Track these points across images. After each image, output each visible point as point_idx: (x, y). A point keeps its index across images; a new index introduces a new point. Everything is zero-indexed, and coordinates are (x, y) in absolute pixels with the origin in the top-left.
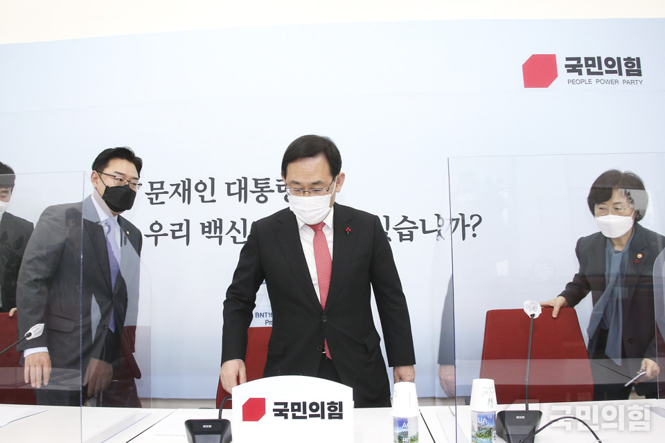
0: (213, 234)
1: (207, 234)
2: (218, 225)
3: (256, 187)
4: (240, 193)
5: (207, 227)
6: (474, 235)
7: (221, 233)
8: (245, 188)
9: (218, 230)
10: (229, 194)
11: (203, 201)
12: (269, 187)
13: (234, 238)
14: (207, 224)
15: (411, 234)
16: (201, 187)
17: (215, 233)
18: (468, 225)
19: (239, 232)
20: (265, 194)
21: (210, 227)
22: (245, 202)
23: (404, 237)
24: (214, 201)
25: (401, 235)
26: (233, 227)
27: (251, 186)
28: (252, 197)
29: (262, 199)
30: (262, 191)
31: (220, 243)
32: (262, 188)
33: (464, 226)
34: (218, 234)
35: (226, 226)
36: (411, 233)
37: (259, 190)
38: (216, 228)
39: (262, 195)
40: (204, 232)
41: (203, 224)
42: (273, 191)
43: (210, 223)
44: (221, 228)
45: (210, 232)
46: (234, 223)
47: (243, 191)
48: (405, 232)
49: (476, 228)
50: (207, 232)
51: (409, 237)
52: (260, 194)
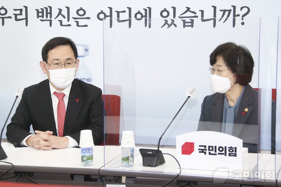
1: (41, 18)
2: (49, 11)
6: (243, 24)
7: (51, 17)
9: (49, 15)
13: (61, 22)
14: (40, 10)
17: (47, 17)
18: (238, 15)
19: (64, 17)
25: (184, 22)
26: (60, 13)
33: (235, 16)
34: (49, 18)
35: (55, 12)
36: (192, 21)
38: (47, 13)
40: (38, 16)
41: (37, 10)
43: (43, 10)
44: (51, 13)
45: (42, 16)
46: (60, 10)
48: (188, 20)
49: (244, 18)
50: (40, 16)
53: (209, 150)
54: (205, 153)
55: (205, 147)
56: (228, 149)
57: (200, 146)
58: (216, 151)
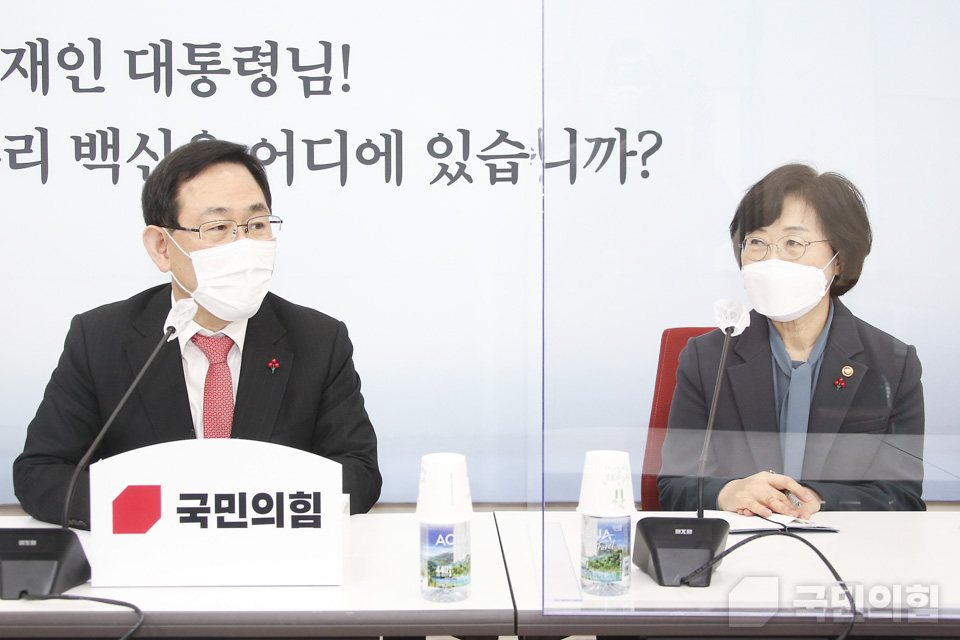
0: (98, 160)
1: (87, 161)
2: (110, 141)
3: (192, 61)
4: (156, 74)
5: (86, 145)
6: (645, 174)
7: (116, 157)
8: (168, 64)
9: (110, 152)
10: (134, 75)
11: (76, 88)
12: (218, 62)
13: (146, 170)
14: (86, 140)
15: (514, 168)
16: (71, 58)
17: (104, 157)
18: (634, 153)
19: (154, 155)
20: (210, 77)
21: (92, 144)
22: (169, 92)
23: (499, 175)
24: (100, 89)
25: (493, 169)
26: (143, 145)
27: (180, 59)
28: (181, 83)
29: (204, 87)
30: (204, 70)
31: (115, 180)
32: (204, 65)
33: (624, 155)
34: (110, 160)
35: (128, 145)
36: (515, 166)
37: (198, 68)
38: (105, 146)
39: (204, 80)
40: (79, 156)
41: (77, 139)
42: (227, 72)
43: (92, 137)
44: (116, 146)
45: (92, 156)
46: (144, 139)
47: (163, 70)
48: (502, 164)
49: (648, 160)
50: (85, 156)
51: (509, 175)
52: (199, 77)
53: (219, 509)
54: (204, 523)
55: (203, 498)
56: (287, 502)
57: (184, 497)
58: (243, 514)
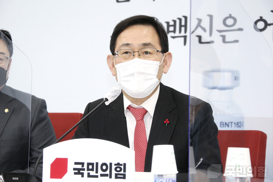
0: (177, 34)
1: (172, 34)
2: (183, 23)
5: (172, 26)
7: (186, 32)
9: (183, 29)
13: (200, 37)
14: (172, 23)
19: (204, 30)
21: (174, 26)
26: (199, 25)
31: (185, 44)
34: (183, 34)
35: (192, 24)
38: (181, 26)
40: (168, 32)
41: (168, 23)
44: (185, 26)
45: (174, 31)
46: (200, 21)
50: (171, 32)
53: (88, 169)
54: (83, 175)
57: (76, 163)
58: (97, 171)
